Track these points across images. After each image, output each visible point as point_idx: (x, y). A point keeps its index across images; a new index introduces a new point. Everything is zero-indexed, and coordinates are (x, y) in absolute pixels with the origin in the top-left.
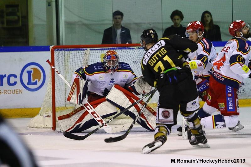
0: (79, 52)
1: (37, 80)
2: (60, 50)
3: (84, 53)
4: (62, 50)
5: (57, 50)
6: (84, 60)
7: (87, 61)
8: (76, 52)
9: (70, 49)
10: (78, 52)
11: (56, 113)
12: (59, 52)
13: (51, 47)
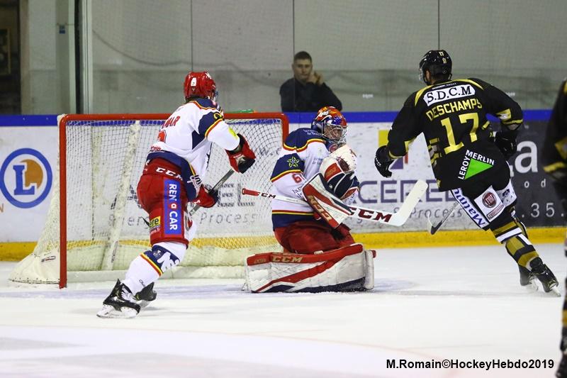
0: (119, 128)
1: (35, 185)
2: (79, 124)
3: (128, 131)
4: (82, 124)
5: (73, 124)
6: (130, 145)
7: (134, 148)
8: (111, 128)
9: (98, 122)
10: (115, 128)
11: (68, 252)
12: (77, 127)
13: (59, 118)
